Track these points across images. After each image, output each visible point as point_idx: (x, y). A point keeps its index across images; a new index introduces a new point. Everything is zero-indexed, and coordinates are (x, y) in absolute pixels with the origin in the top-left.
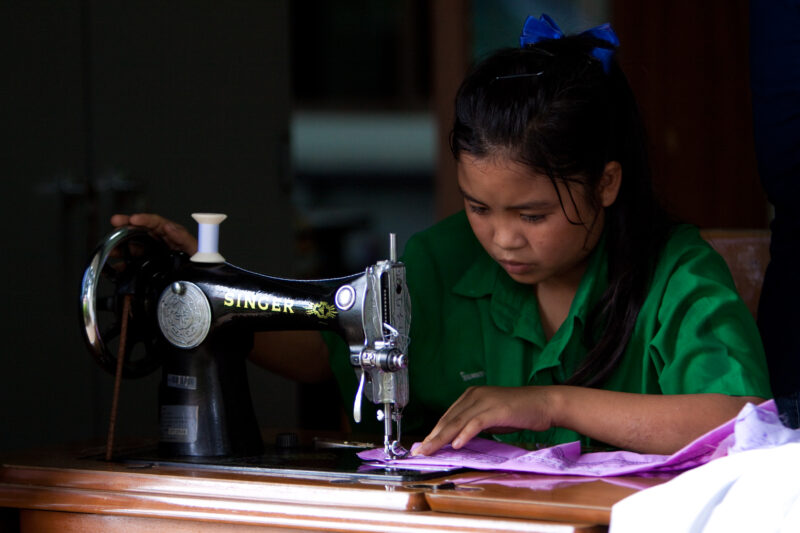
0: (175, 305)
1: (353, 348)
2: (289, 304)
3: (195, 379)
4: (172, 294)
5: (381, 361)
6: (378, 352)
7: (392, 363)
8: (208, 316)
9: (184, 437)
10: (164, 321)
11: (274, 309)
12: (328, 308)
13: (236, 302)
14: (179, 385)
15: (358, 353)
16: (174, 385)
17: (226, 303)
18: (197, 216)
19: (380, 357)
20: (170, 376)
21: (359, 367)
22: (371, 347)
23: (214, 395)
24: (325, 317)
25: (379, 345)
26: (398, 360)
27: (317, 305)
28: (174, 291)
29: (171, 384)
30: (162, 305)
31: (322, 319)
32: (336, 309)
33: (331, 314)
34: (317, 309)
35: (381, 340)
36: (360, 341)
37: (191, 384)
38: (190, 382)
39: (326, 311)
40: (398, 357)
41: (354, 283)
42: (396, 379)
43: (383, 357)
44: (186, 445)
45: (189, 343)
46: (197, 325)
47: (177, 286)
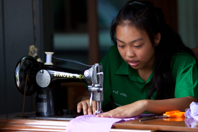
0: (40, 76)
1: (89, 87)
2: (71, 75)
3: (46, 95)
4: (40, 73)
5: (97, 90)
6: (96, 87)
7: (100, 90)
8: (50, 79)
9: (43, 111)
10: (38, 80)
11: (67, 77)
12: (82, 76)
13: (57, 75)
14: (41, 97)
15: (90, 88)
16: (40, 97)
17: (54, 75)
18: (46, 53)
19: (96, 89)
20: (39, 95)
21: (91, 91)
22: (94, 86)
23: (51, 100)
24: (82, 79)
25: (96, 85)
26: (101, 89)
27: (79, 75)
28: (40, 72)
29: (39, 97)
30: (37, 76)
31: (81, 79)
32: (84, 76)
33: (83, 78)
34: (79, 76)
35: (96, 84)
36: (91, 85)
37: (45, 97)
38: (45, 96)
39: (82, 77)
40: (101, 88)
41: (89, 69)
42: (100, 94)
43: (98, 88)
44: (44, 113)
45: (44, 86)
46: (47, 81)
47: (41, 71)
